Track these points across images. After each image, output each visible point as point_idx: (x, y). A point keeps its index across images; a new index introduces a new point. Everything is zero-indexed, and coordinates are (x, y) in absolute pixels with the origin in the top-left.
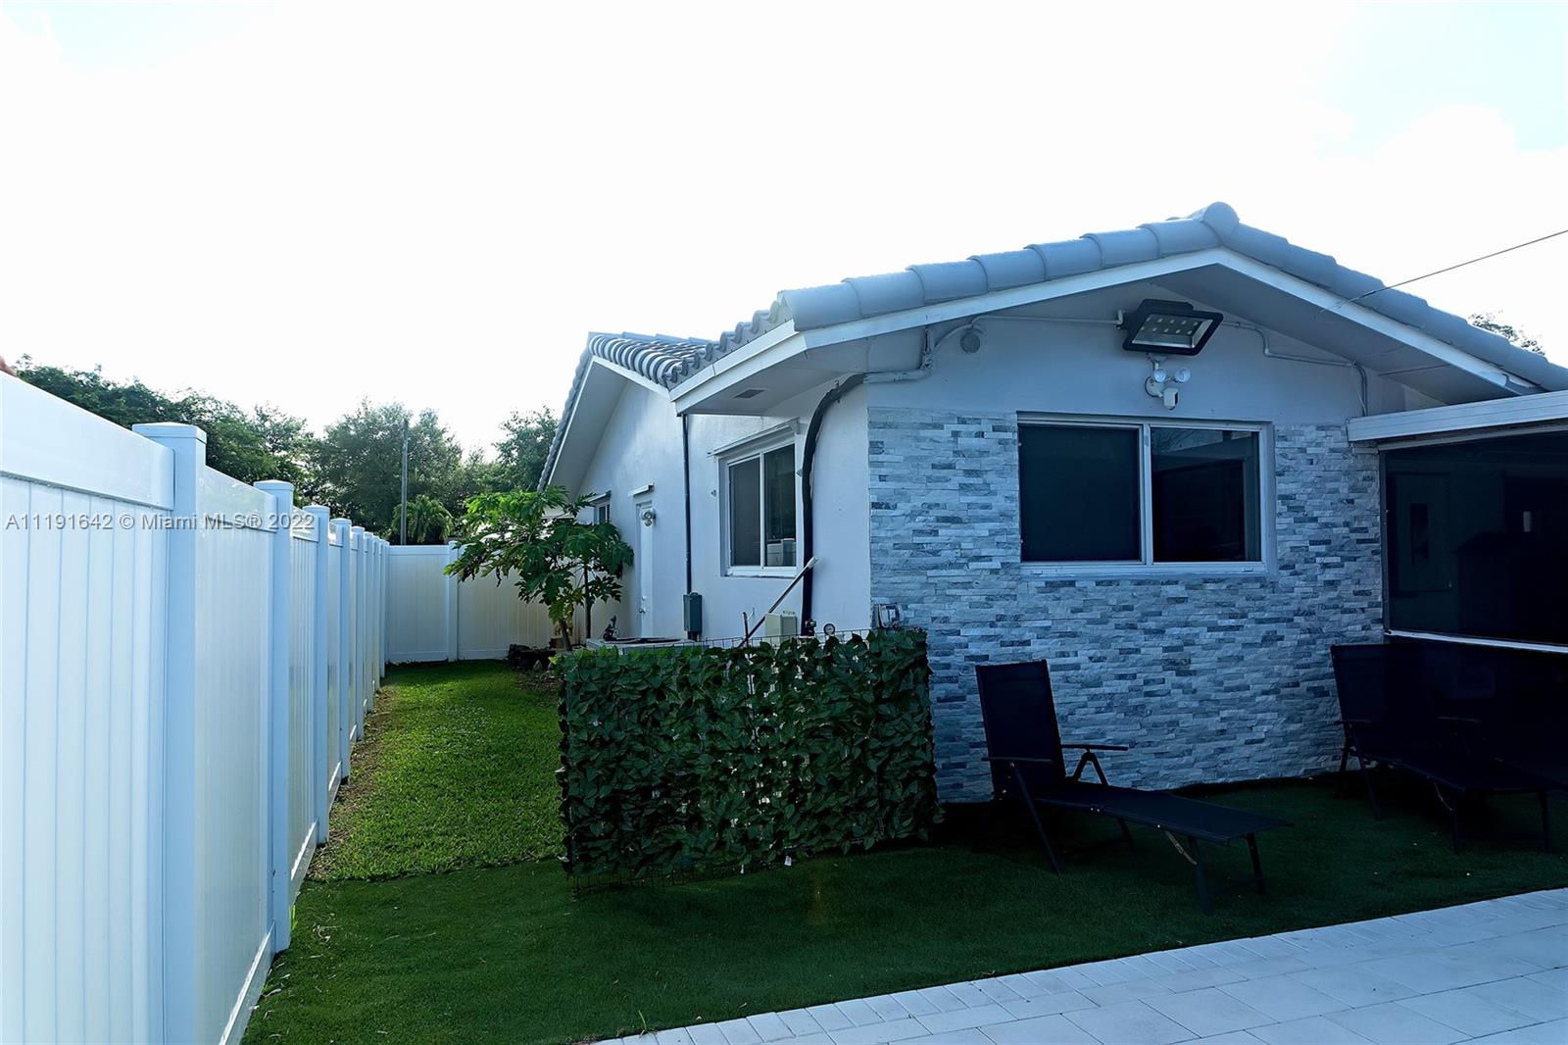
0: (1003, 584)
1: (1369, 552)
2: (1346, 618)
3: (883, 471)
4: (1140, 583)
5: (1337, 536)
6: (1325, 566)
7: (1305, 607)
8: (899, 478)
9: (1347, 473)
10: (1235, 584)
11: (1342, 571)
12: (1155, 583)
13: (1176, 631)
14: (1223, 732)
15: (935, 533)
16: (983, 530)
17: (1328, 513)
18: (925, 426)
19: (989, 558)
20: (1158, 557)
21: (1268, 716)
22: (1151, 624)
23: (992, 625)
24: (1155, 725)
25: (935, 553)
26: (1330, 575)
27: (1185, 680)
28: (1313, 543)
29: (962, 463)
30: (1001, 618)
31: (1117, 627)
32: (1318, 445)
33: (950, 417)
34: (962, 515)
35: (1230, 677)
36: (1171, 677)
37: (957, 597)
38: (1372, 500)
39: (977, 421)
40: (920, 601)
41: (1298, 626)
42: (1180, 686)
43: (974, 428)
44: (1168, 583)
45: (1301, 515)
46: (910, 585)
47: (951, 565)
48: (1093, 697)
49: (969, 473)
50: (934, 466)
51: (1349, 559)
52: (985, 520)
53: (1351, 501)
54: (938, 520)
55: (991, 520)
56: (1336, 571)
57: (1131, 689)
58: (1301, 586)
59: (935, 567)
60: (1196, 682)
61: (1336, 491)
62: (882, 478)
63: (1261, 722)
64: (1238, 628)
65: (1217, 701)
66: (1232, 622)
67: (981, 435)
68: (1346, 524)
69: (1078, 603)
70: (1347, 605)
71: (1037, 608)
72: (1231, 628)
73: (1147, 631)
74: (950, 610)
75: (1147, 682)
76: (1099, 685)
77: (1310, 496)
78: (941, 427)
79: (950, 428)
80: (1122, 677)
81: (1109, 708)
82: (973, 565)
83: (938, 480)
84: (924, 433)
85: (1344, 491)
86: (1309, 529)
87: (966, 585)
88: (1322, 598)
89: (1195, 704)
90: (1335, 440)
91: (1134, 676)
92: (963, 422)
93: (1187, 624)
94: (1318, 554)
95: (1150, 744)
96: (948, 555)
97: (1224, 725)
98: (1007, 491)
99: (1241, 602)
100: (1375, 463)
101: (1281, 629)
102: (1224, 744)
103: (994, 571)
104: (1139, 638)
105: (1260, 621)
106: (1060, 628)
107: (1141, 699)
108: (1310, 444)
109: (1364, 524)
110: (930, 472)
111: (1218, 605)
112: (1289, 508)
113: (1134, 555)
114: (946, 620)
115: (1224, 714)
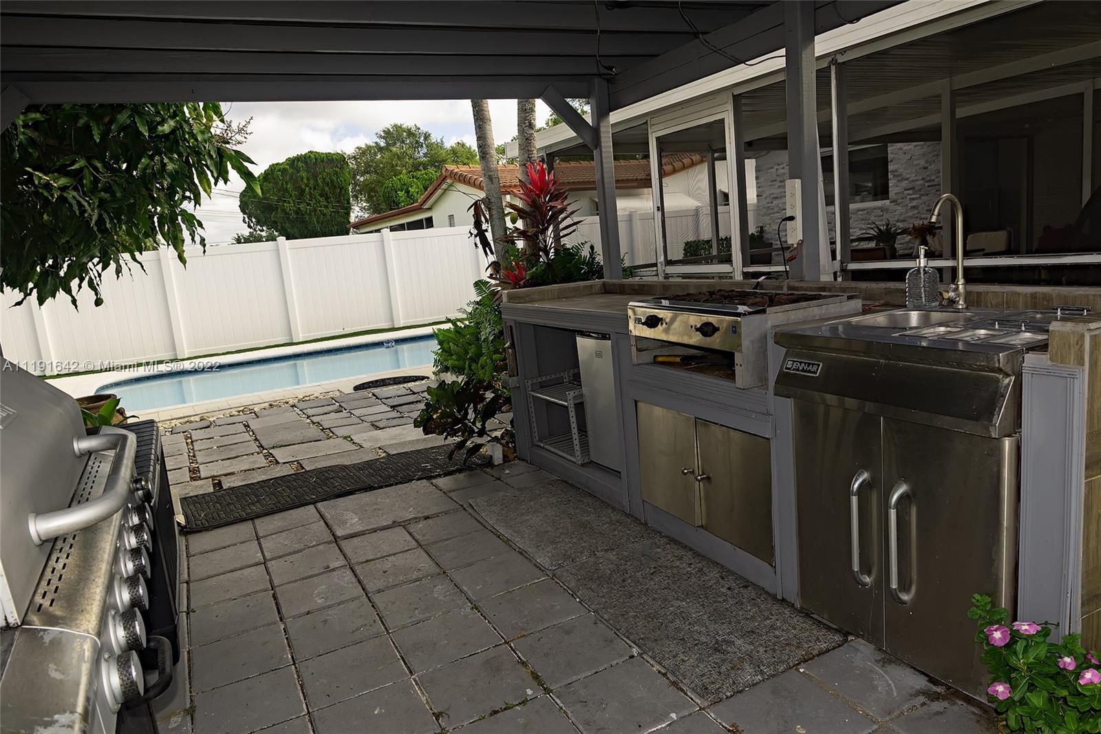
5: (918, 185)
6: (913, 199)
9: (924, 155)
11: (920, 201)
15: (772, 202)
17: (914, 175)
25: (773, 209)
26: (914, 203)
28: (905, 190)
29: (779, 179)
34: (779, 196)
40: (770, 224)
45: (900, 178)
50: (772, 181)
51: (923, 195)
53: (927, 168)
67: (784, 168)
85: (922, 163)
92: (778, 165)
110: (770, 183)
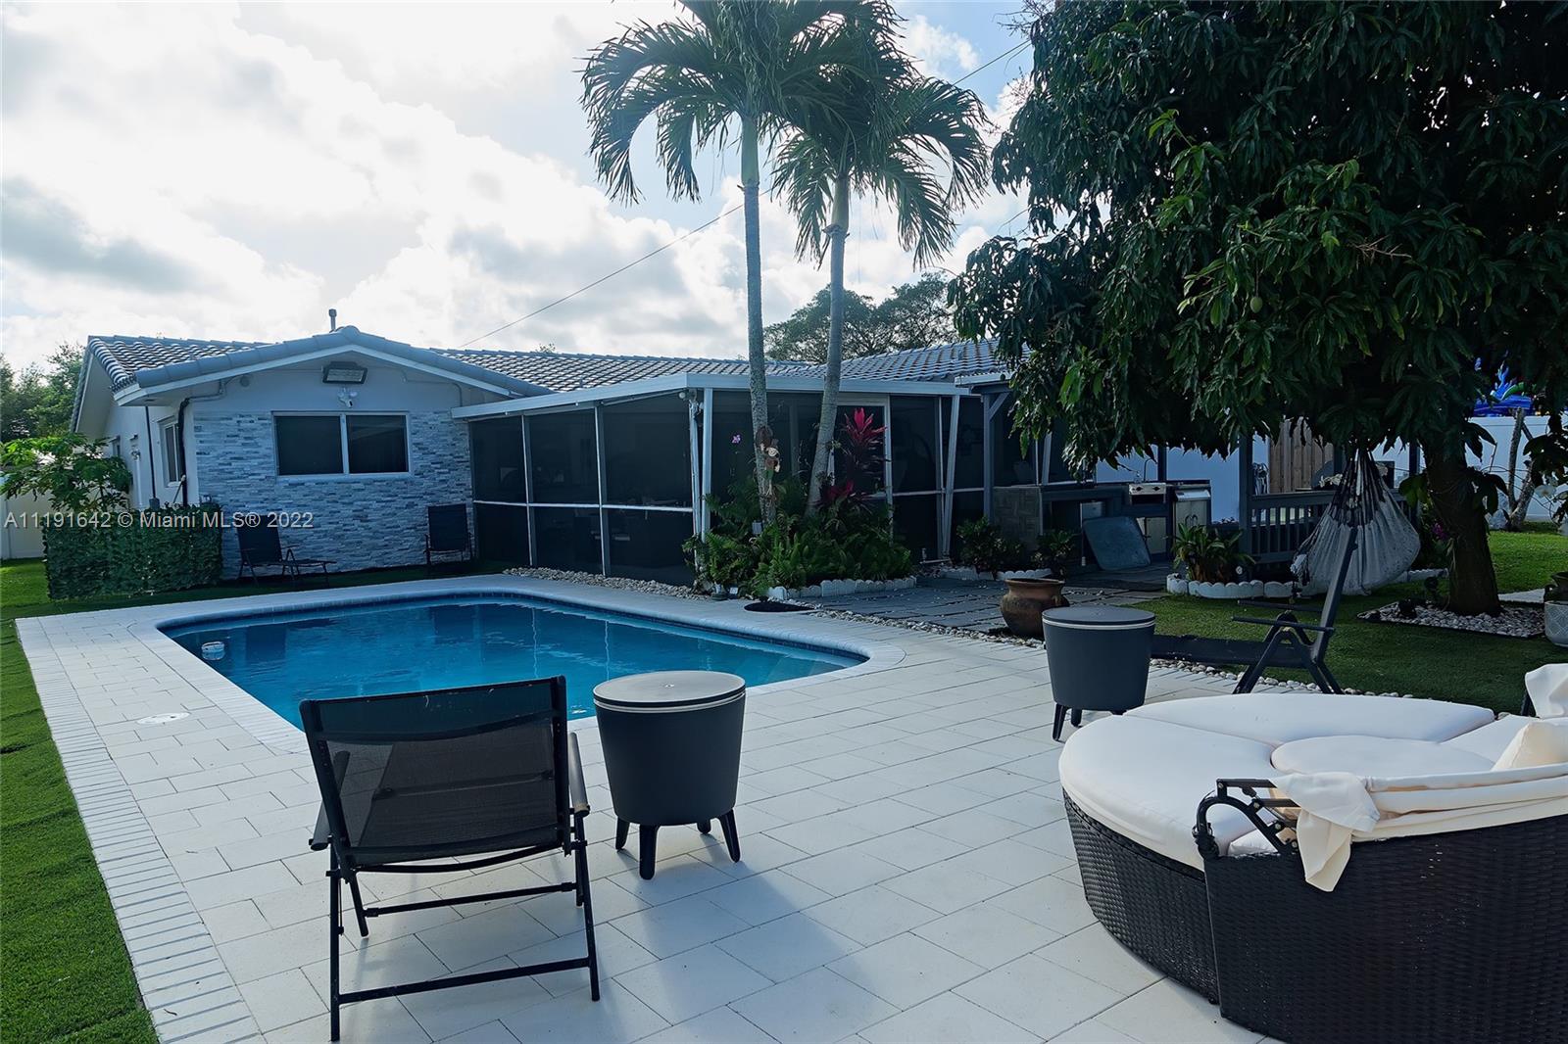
0: (266, 485)
1: (464, 467)
2: (452, 495)
3: (202, 439)
4: (339, 483)
7: (429, 491)
8: (211, 442)
9: (451, 432)
10: (390, 483)
12: (348, 482)
13: (359, 503)
14: (386, 545)
15: (230, 464)
16: (255, 462)
17: (441, 450)
18: (223, 419)
19: (259, 474)
20: (351, 472)
21: (410, 539)
22: (346, 500)
23: (262, 502)
24: (351, 543)
25: (230, 473)
26: (442, 477)
27: (365, 524)
29: (242, 434)
30: (266, 499)
31: (328, 502)
32: (434, 420)
33: (235, 415)
35: (388, 522)
36: (357, 523)
37: (243, 491)
38: (465, 444)
39: (250, 416)
40: (224, 493)
41: (425, 499)
42: (363, 527)
44: (355, 482)
46: (218, 487)
47: (239, 478)
48: (316, 532)
49: (246, 438)
50: (228, 436)
52: (255, 458)
54: (231, 458)
55: (259, 458)
56: (446, 475)
57: (336, 528)
58: (426, 483)
59: (231, 479)
60: (370, 525)
61: (445, 440)
62: (201, 442)
63: (407, 541)
64: (394, 501)
65: (382, 533)
66: (389, 499)
67: (252, 422)
68: (451, 455)
69: (306, 492)
70: (452, 490)
71: (284, 495)
72: (388, 501)
73: (344, 503)
74: (240, 497)
75: (345, 525)
76: (320, 527)
77: (431, 443)
78: (231, 419)
79: (235, 419)
80: (330, 523)
81: (325, 536)
82: (250, 477)
83: (231, 442)
84: (222, 422)
85: (450, 439)
86: (431, 457)
87: (248, 486)
88: (439, 487)
89: (371, 534)
90: (444, 418)
91: (338, 523)
92: (243, 416)
93: (365, 500)
94: (436, 468)
95: (347, 551)
96: (237, 473)
97: (387, 543)
98: (268, 445)
99: (394, 490)
100: (467, 428)
101: (416, 501)
102: (387, 551)
103: (261, 480)
104: (340, 507)
105: (404, 498)
106: (298, 503)
107: (342, 533)
108: (430, 420)
109: (461, 454)
110: (226, 438)
111: (381, 491)
113: (340, 470)
114: (237, 501)
115: (387, 538)
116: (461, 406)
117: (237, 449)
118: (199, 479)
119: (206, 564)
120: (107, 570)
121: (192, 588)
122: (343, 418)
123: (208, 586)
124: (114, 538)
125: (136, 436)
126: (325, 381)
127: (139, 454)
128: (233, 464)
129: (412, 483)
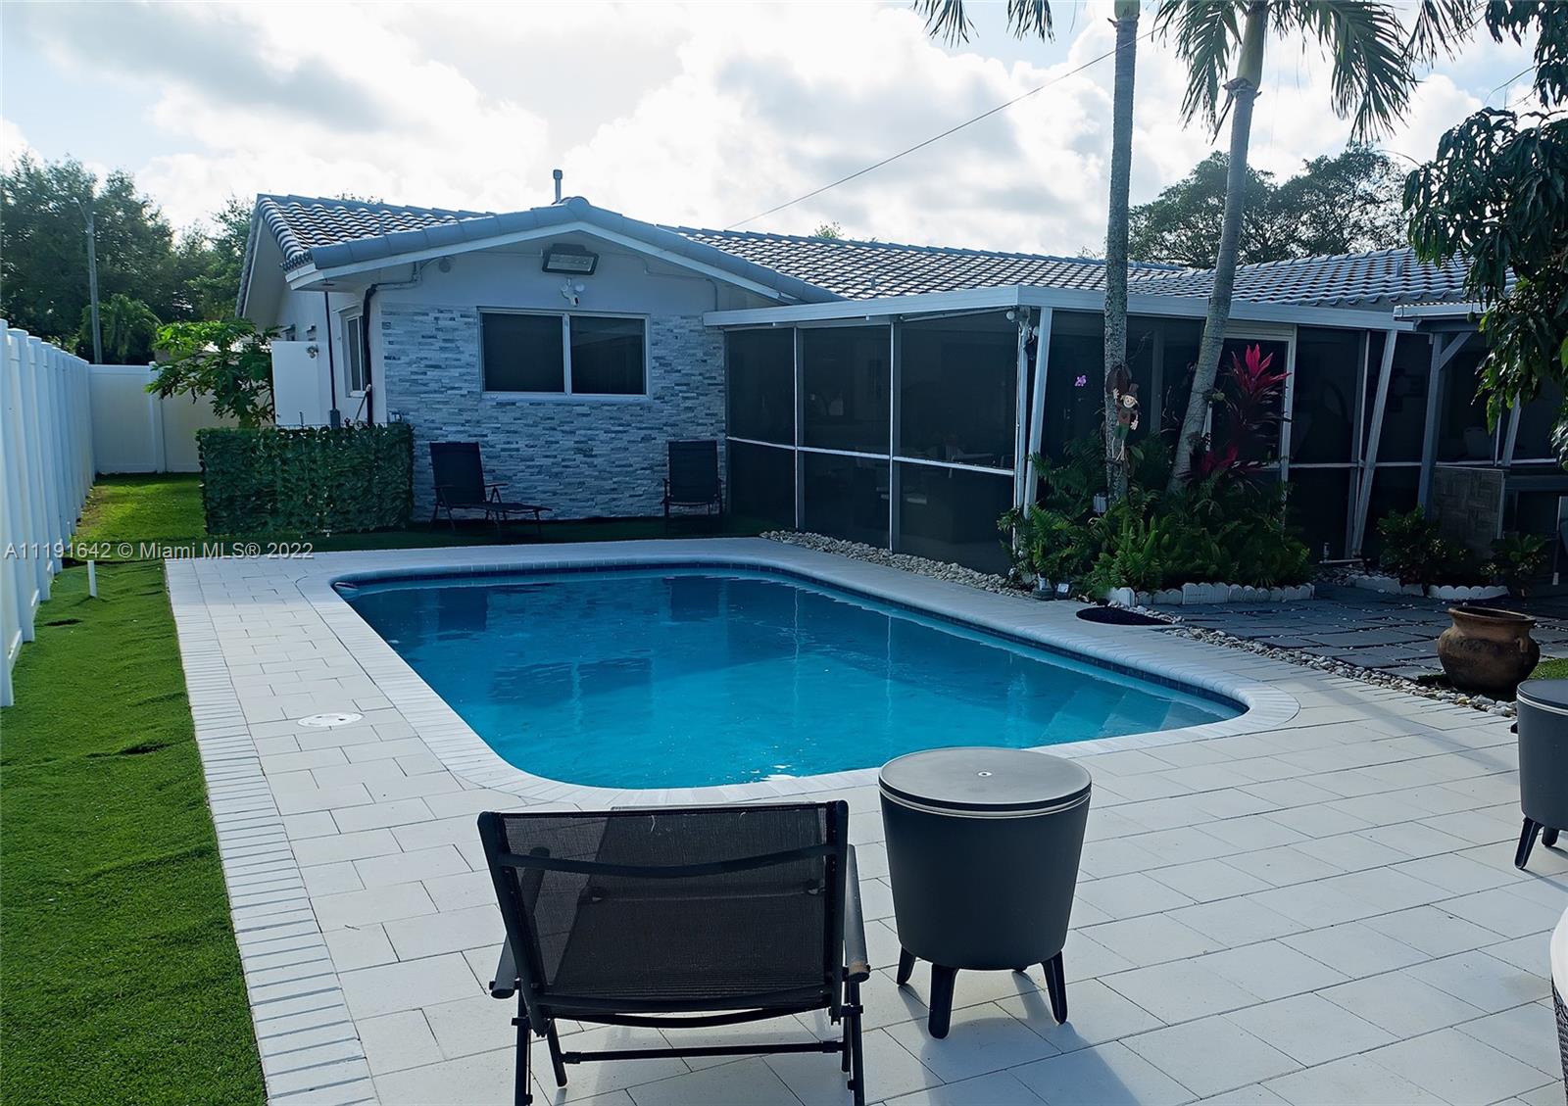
0: (470, 403)
1: (716, 391)
2: (700, 428)
3: (391, 339)
4: (559, 405)
5: (694, 381)
6: (687, 398)
7: (671, 421)
8: (401, 343)
9: (702, 345)
10: (623, 407)
11: (698, 401)
12: (569, 405)
13: (583, 432)
14: (614, 489)
15: (425, 374)
16: (455, 372)
18: (417, 314)
19: (460, 388)
20: (573, 391)
21: (645, 482)
22: (566, 428)
23: (463, 425)
24: (570, 484)
25: (425, 385)
26: (689, 404)
27: (589, 460)
28: (677, 385)
29: (440, 335)
30: (468, 421)
31: (544, 429)
32: (681, 328)
33: (433, 309)
34: (442, 364)
35: (619, 459)
36: (580, 458)
37: (441, 409)
38: (719, 360)
39: (451, 312)
40: (417, 410)
41: (666, 432)
42: (586, 463)
43: (450, 315)
44: (581, 405)
45: (669, 368)
46: (410, 402)
47: (435, 392)
48: (529, 467)
49: (445, 340)
50: (423, 337)
51: (702, 395)
52: (456, 367)
53: (705, 361)
54: (427, 366)
55: (461, 367)
56: (693, 401)
57: (553, 464)
58: (668, 409)
59: (426, 393)
60: (596, 461)
61: (694, 355)
62: (390, 343)
63: (642, 485)
64: (625, 432)
65: (609, 472)
66: (621, 428)
67: (453, 319)
68: (700, 374)
69: (518, 415)
70: (700, 421)
71: (490, 417)
72: (620, 432)
73: (563, 431)
74: (437, 417)
75: (563, 460)
76: (533, 460)
77: (676, 358)
78: (427, 315)
79: (432, 315)
80: (547, 457)
81: (539, 473)
82: (449, 392)
83: (426, 344)
84: (415, 318)
85: (700, 354)
86: (675, 376)
87: (446, 403)
88: (683, 416)
89: (597, 473)
90: (694, 324)
91: (555, 457)
92: (442, 312)
93: (590, 429)
94: (681, 392)
95: (566, 494)
96: (433, 386)
97: (616, 486)
98: (471, 351)
99: (628, 417)
100: (721, 339)
101: (654, 433)
102: (615, 496)
103: (462, 396)
104: (558, 436)
105: (640, 429)
106: (507, 429)
107: (560, 469)
108: (676, 327)
109: (713, 375)
110: (421, 340)
111: (611, 418)
112: (660, 364)
113: (560, 388)
114: (433, 421)
115: (615, 480)
116: (716, 310)
117: (434, 355)
118: (387, 391)
119: (393, 500)
120: (275, 501)
121: (377, 530)
122: (566, 319)
123: (396, 528)
124: (284, 462)
125: (313, 328)
126: (545, 269)
127: (317, 351)
128: (429, 373)
129: (649, 409)
